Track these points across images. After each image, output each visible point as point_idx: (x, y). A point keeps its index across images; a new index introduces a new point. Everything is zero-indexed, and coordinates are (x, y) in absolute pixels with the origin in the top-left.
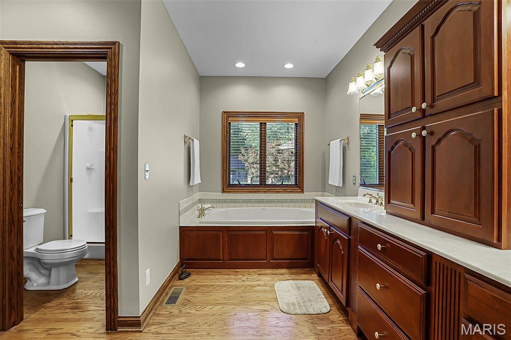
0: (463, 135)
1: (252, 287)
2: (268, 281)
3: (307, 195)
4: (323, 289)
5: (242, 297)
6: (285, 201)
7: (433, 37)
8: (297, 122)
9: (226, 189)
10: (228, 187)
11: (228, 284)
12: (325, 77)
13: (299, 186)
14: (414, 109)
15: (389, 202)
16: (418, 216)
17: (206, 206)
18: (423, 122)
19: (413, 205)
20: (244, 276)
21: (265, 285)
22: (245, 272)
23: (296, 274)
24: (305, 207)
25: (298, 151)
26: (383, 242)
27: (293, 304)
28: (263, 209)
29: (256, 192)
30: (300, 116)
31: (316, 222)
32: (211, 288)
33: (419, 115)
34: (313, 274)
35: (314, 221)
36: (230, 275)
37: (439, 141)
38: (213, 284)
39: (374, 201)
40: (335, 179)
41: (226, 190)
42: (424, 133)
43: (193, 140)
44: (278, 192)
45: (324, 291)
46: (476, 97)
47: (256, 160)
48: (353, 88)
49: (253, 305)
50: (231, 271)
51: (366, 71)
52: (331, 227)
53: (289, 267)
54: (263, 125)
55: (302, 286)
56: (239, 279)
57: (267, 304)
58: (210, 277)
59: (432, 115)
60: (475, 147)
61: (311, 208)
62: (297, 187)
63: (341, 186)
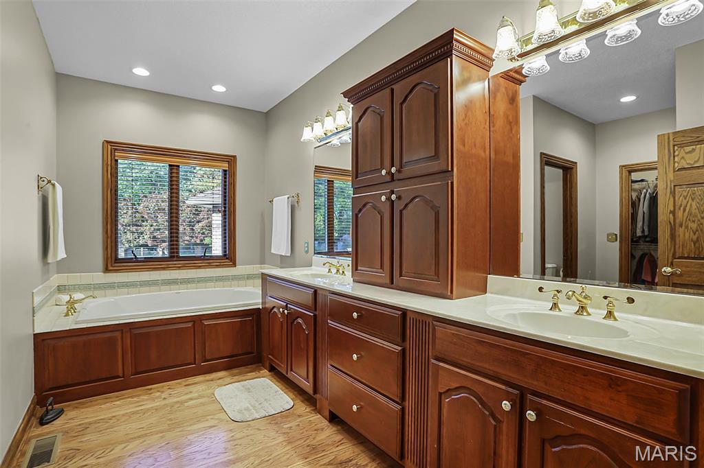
0: (426, 202)
1: (182, 403)
2: (203, 390)
3: (240, 269)
4: (279, 384)
5: (170, 420)
6: (210, 279)
7: (402, 104)
8: (227, 169)
9: (112, 266)
10: (113, 262)
11: (141, 408)
12: (265, 111)
13: (229, 257)
14: (384, 172)
15: (357, 270)
16: (387, 281)
17: (78, 296)
18: (392, 186)
19: (381, 270)
20: (163, 392)
21: (200, 397)
22: (163, 387)
23: (240, 374)
24: (239, 286)
25: (227, 209)
26: (358, 310)
27: (247, 409)
28: (176, 293)
29: (164, 269)
30: (231, 160)
31: (263, 303)
32: (112, 421)
33: (388, 178)
34: (261, 370)
35: (261, 301)
36: (139, 396)
37: (406, 206)
38: (114, 414)
39: (334, 271)
40: (280, 246)
41: (111, 268)
42: (393, 197)
43: (54, 185)
44: (200, 267)
45: (281, 386)
46: (436, 169)
47: (134, 220)
48: (308, 134)
49: (191, 425)
50: (141, 390)
51: (326, 118)
52: (289, 305)
53: (228, 367)
54: (173, 168)
55: (252, 387)
56: (157, 398)
57: (212, 419)
58: (102, 406)
59: (399, 180)
60: (435, 214)
61: (246, 286)
62: (227, 259)
63: (289, 255)
